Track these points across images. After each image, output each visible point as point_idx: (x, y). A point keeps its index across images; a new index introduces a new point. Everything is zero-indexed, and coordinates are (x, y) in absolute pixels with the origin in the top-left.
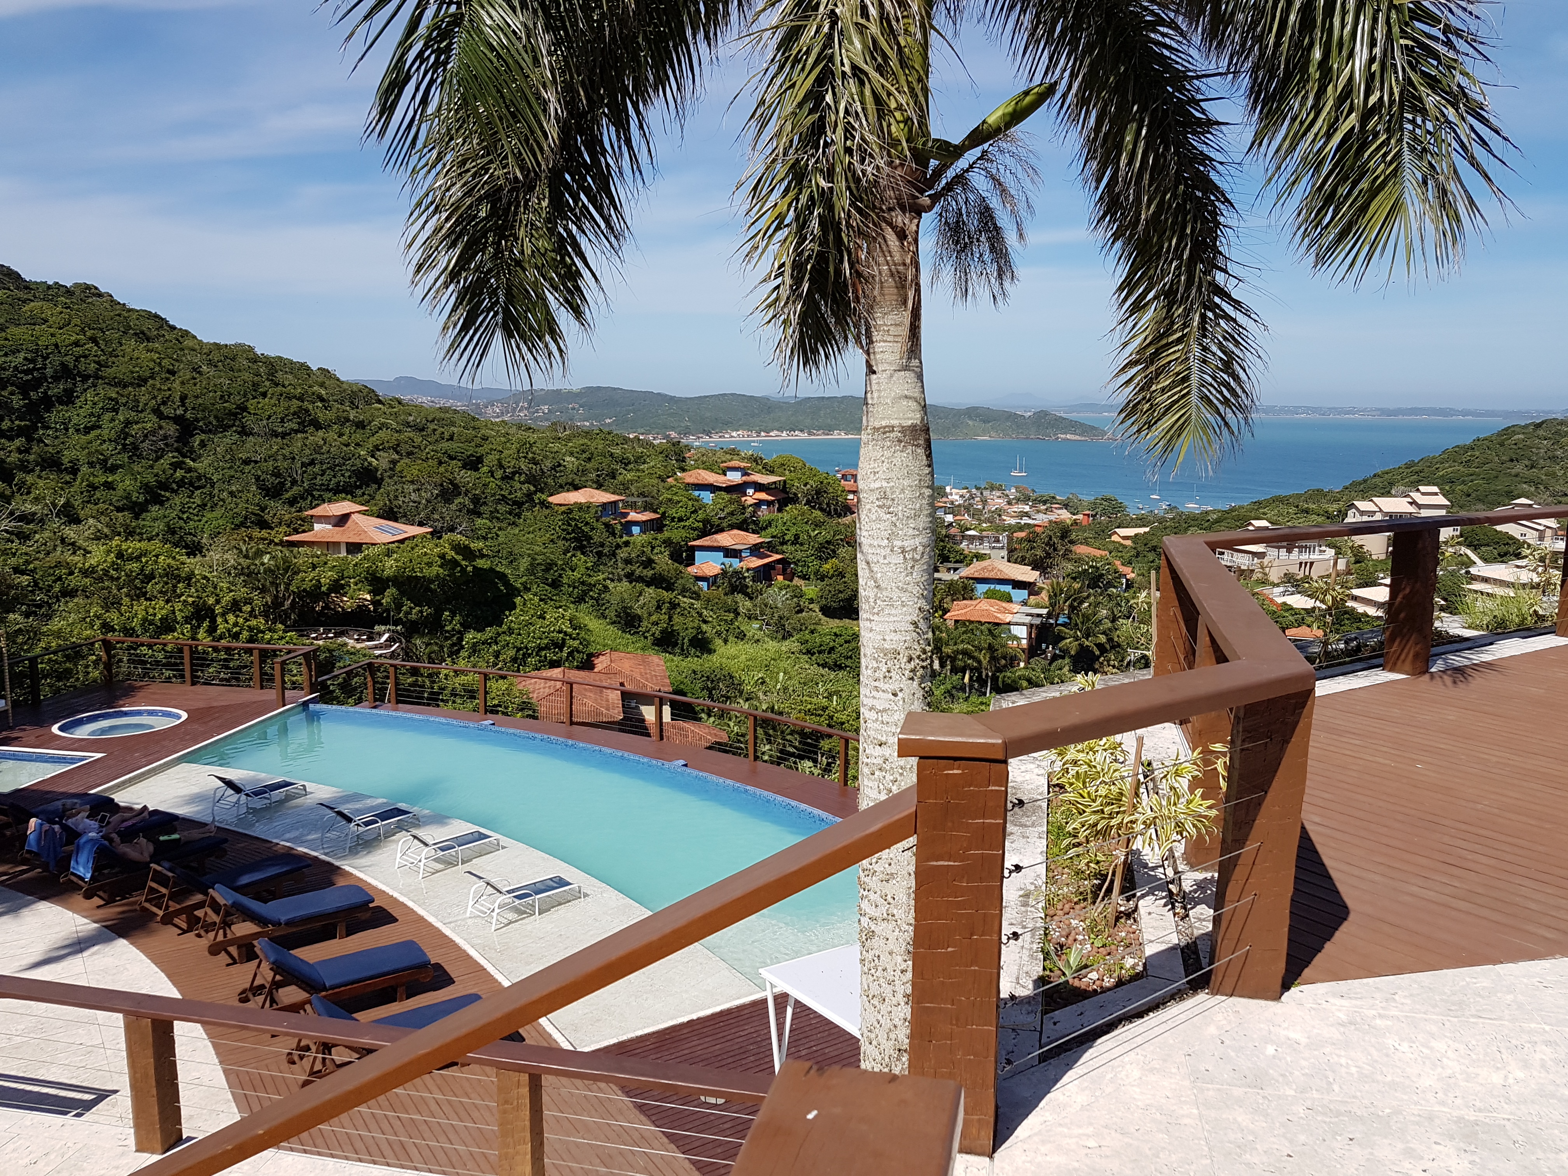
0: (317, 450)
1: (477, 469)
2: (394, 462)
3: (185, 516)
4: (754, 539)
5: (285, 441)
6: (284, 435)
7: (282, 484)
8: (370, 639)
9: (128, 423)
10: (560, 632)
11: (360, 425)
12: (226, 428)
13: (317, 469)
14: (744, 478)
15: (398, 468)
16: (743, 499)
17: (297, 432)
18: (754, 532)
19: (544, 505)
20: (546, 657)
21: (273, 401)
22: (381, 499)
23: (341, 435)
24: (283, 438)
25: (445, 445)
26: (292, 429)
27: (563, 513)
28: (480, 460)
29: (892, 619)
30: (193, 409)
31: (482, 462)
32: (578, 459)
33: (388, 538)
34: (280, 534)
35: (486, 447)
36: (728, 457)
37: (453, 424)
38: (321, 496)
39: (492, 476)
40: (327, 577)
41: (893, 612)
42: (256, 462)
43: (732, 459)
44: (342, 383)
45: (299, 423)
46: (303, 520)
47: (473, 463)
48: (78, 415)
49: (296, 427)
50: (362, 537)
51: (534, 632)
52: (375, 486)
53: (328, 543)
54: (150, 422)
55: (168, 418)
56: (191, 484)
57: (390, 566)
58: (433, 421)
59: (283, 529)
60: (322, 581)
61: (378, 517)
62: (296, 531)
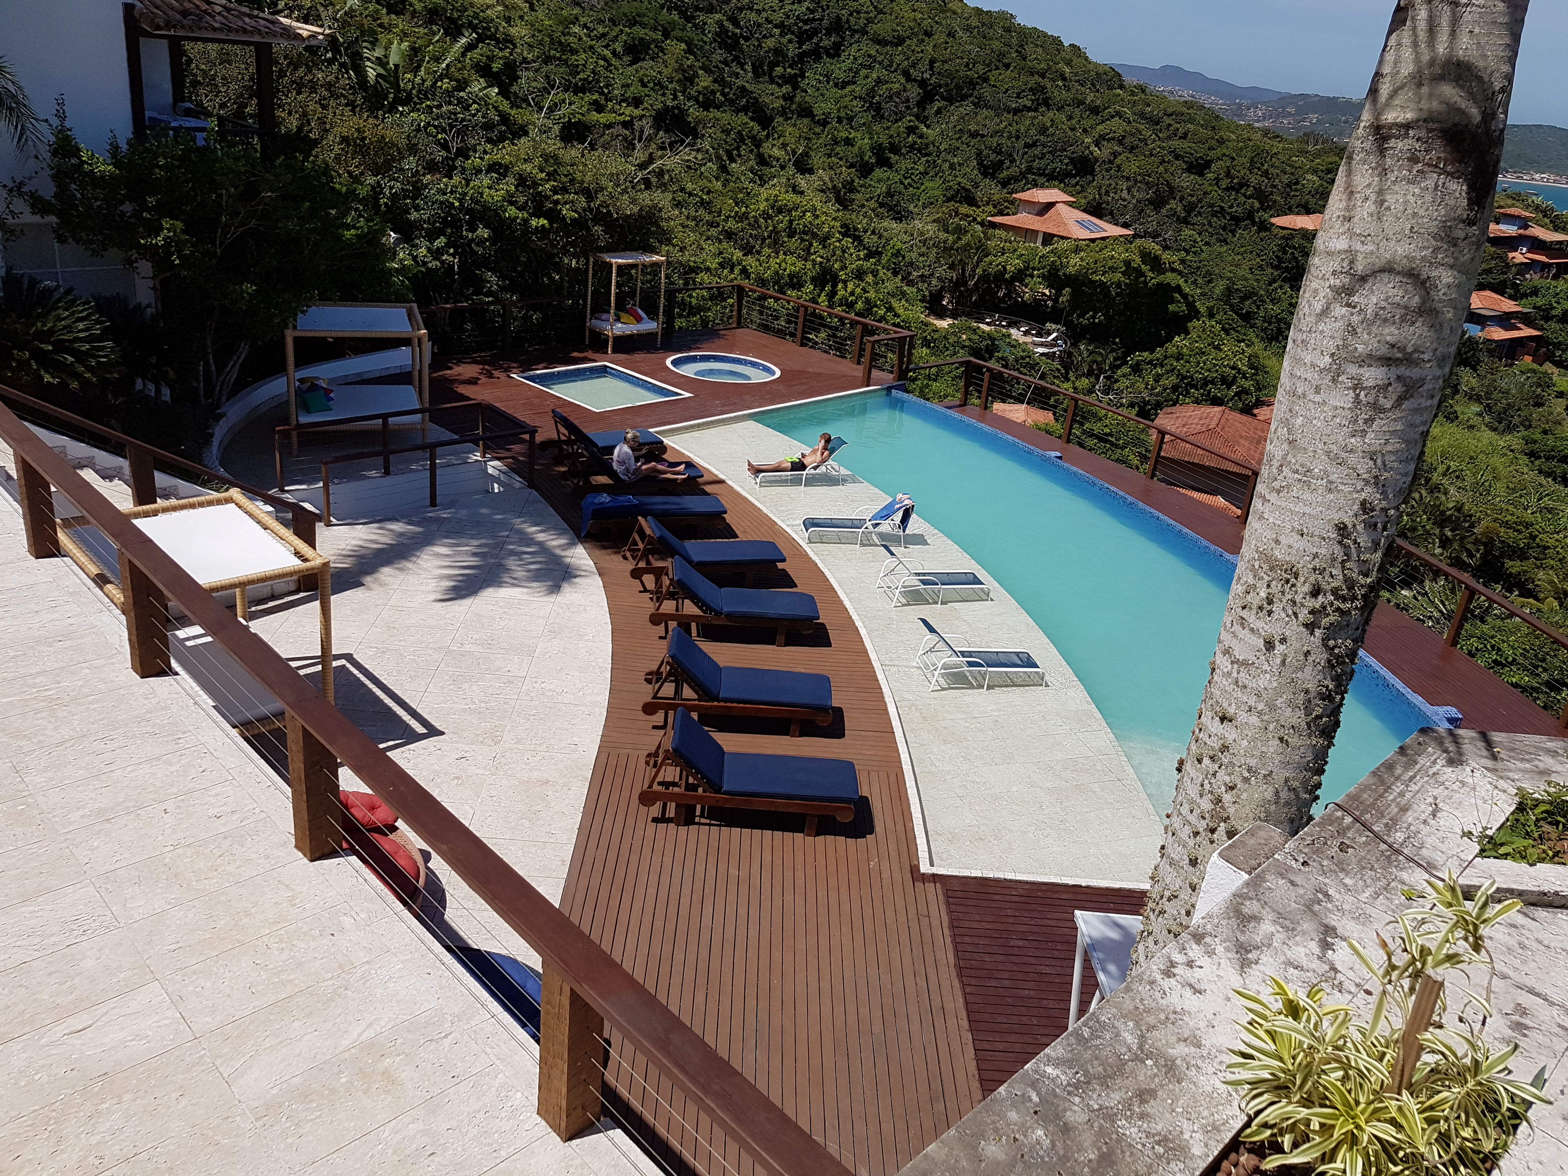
0: (1043, 130)
1: (1201, 175)
2: (1115, 155)
3: (906, 182)
4: (1509, 306)
5: (1016, 118)
6: (1016, 111)
7: (1002, 162)
8: (1039, 335)
9: (879, 81)
10: (1233, 368)
11: (1095, 111)
12: (964, 97)
13: (1037, 151)
14: (1521, 231)
15: (1118, 161)
16: (1511, 255)
17: (1029, 109)
18: (1510, 298)
19: (1264, 227)
20: (1210, 391)
21: (1013, 75)
22: (1092, 193)
23: (1070, 118)
24: (1015, 114)
25: (1175, 143)
26: (1025, 106)
27: (1283, 237)
28: (1208, 164)
29: (1300, 508)
30: (939, 74)
31: (1209, 168)
32: (1321, 178)
33: (1086, 235)
34: (985, 214)
35: (1219, 152)
36: (1510, 202)
37: (1191, 120)
38: (1034, 180)
39: (1217, 184)
40: (1014, 264)
41: (1307, 496)
42: (983, 136)
43: (1513, 206)
44: (1090, 63)
45: (1032, 101)
46: (1012, 203)
47: (1199, 167)
48: (839, 69)
49: (1029, 104)
50: (1060, 229)
51: (1205, 363)
52: (1090, 178)
53: (1027, 229)
54: (897, 82)
55: (915, 80)
56: (920, 151)
57: (1074, 264)
58: (1171, 115)
59: (990, 208)
60: (1008, 267)
61: (1084, 211)
62: (1001, 213)
